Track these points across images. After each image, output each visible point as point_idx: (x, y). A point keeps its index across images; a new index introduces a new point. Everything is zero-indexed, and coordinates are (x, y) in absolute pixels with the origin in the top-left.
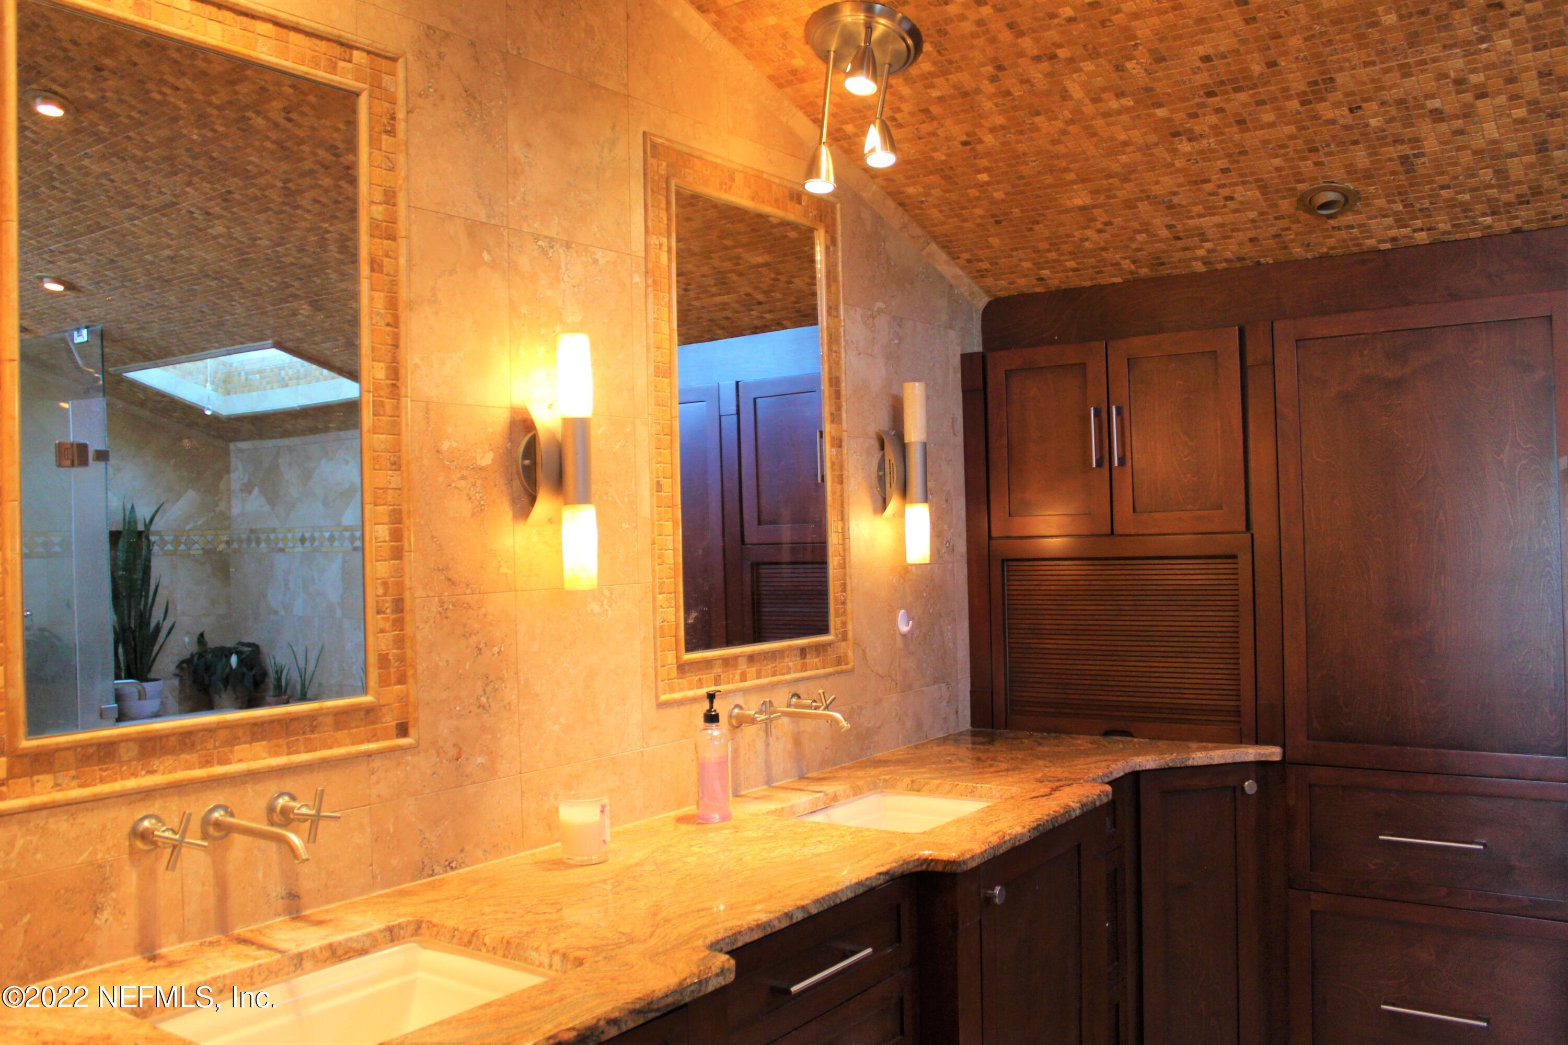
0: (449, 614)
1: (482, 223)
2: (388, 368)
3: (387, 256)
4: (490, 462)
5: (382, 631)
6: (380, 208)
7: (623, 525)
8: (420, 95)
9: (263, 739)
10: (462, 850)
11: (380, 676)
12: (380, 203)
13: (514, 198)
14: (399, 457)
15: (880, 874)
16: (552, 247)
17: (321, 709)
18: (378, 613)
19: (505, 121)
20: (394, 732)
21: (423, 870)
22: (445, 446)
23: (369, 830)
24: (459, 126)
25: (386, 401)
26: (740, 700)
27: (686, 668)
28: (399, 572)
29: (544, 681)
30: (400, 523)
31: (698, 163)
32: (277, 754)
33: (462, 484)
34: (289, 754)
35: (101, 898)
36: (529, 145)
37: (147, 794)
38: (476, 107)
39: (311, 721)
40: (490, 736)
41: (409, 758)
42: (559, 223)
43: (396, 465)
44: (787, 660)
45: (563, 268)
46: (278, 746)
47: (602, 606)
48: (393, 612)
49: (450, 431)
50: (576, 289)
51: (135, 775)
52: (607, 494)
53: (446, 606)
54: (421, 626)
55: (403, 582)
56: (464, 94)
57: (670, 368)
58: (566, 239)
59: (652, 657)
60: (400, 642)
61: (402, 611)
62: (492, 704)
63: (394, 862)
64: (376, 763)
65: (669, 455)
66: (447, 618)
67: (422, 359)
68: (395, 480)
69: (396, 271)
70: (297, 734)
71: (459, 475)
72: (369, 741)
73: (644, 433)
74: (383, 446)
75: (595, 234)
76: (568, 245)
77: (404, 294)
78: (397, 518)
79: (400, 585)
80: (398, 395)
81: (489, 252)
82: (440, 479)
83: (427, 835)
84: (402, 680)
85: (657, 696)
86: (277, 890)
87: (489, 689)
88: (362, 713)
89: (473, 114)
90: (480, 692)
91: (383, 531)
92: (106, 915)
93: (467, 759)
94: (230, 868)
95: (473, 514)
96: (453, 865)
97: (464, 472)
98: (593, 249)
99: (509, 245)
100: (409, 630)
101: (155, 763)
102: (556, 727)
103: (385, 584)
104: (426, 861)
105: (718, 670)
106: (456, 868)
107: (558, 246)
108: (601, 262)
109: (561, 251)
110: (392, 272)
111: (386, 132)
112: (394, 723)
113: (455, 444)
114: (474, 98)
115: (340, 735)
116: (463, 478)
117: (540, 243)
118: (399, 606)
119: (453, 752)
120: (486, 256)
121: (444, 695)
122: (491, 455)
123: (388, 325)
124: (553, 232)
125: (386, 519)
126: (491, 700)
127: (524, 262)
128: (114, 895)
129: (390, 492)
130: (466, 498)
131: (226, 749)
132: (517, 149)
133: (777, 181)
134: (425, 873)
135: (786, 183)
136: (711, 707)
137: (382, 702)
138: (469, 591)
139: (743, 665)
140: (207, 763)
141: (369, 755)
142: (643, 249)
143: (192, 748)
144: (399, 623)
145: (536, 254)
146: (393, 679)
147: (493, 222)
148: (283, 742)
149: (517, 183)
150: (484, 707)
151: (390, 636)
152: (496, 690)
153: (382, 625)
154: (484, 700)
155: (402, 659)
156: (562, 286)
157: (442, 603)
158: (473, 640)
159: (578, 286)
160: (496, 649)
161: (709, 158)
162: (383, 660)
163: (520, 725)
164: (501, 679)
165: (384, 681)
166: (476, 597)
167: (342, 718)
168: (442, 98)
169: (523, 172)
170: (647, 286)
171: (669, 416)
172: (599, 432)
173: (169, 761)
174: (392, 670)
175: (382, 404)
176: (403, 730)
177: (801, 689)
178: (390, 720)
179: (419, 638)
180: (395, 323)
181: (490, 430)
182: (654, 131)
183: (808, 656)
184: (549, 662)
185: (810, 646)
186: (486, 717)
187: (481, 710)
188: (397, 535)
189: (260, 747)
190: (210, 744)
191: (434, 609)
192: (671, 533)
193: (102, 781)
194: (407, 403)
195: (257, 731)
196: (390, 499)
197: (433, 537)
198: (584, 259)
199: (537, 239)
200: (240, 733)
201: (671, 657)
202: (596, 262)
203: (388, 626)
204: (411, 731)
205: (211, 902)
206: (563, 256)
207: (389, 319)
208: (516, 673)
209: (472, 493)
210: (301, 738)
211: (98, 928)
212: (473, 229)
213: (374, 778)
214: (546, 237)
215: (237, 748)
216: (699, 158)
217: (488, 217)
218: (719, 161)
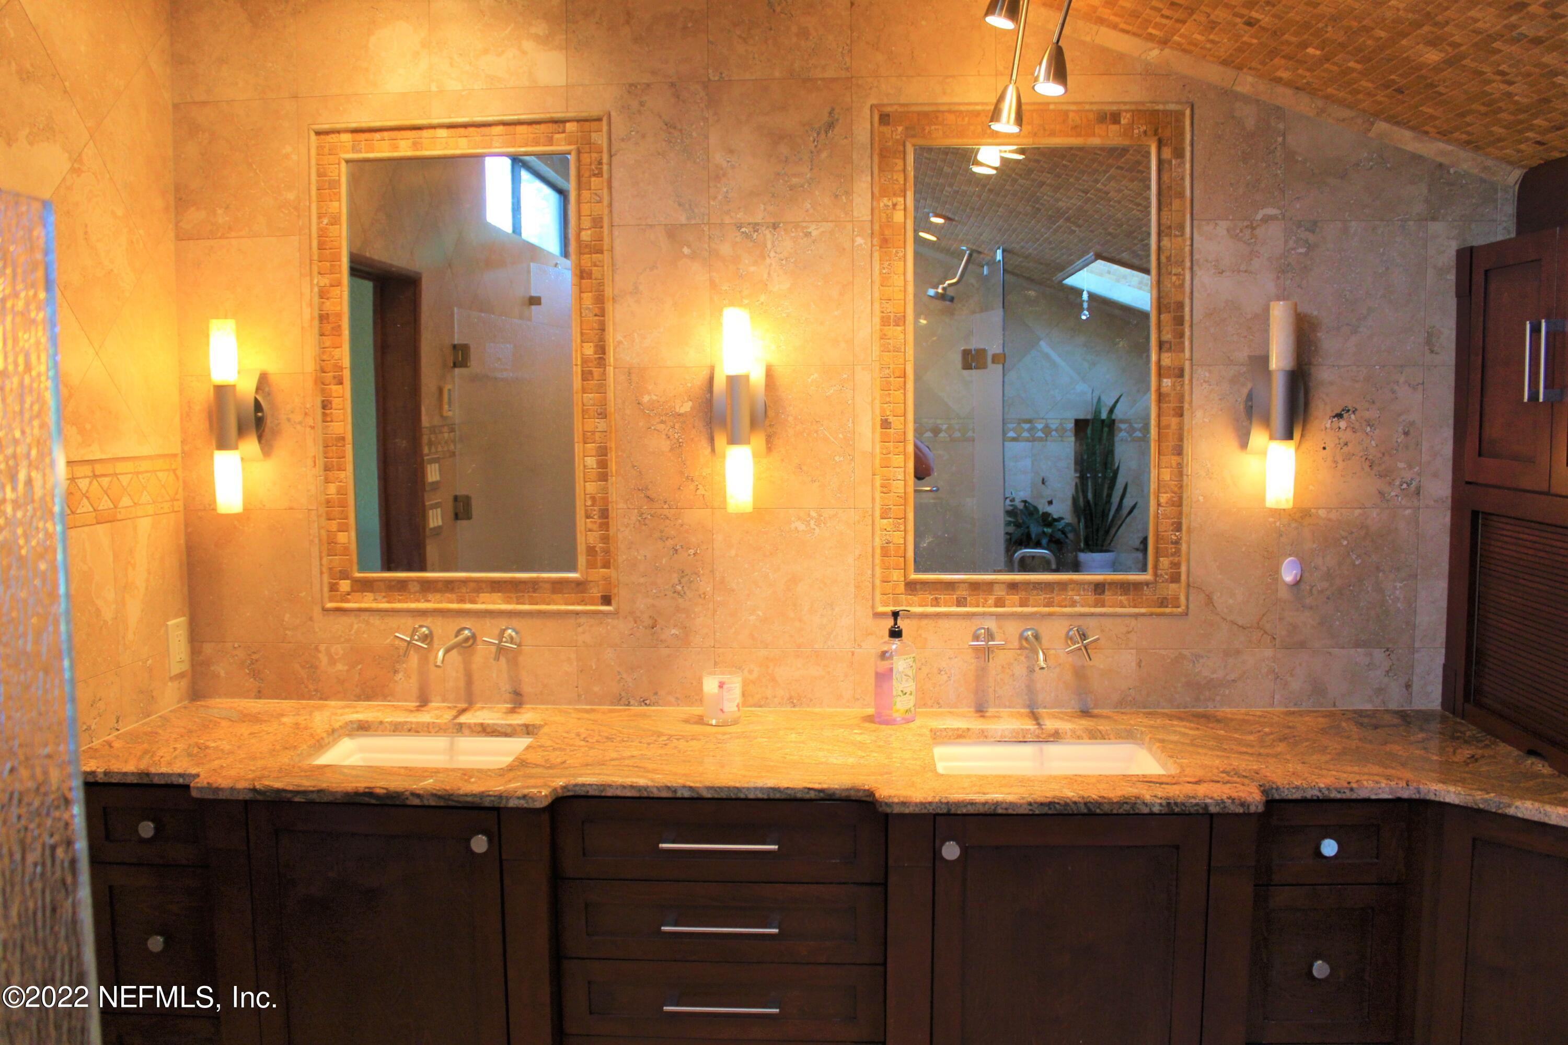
0: (647, 521)
1: (682, 225)
2: (596, 346)
3: (596, 266)
4: (688, 409)
5: (590, 530)
6: (589, 232)
7: (837, 458)
8: (623, 140)
9: (499, 592)
10: (656, 694)
11: (588, 561)
12: (590, 229)
13: (715, 198)
14: (606, 409)
15: (810, 789)
16: (757, 231)
17: (538, 578)
18: (588, 517)
19: (707, 137)
20: (600, 601)
21: (621, 700)
22: (646, 399)
23: (575, 664)
24: (659, 154)
25: (594, 370)
26: (991, 624)
27: (918, 587)
28: (605, 490)
29: (740, 580)
30: (606, 455)
31: (951, 118)
32: (508, 603)
33: (662, 426)
34: (518, 604)
35: (398, 666)
36: (731, 152)
37: (423, 613)
38: (676, 134)
39: (534, 585)
40: (684, 616)
41: (610, 620)
42: (765, 209)
43: (603, 415)
44: (1070, 593)
45: (769, 245)
46: (510, 598)
47: (808, 524)
48: (600, 517)
49: (650, 388)
50: (784, 262)
51: (418, 601)
52: (816, 432)
53: (644, 516)
54: (622, 529)
55: (607, 498)
56: (665, 127)
57: (904, 317)
58: (773, 221)
59: (870, 572)
60: (605, 539)
61: (607, 517)
62: (688, 592)
63: (596, 689)
64: (582, 620)
65: (902, 396)
66: (645, 525)
67: (625, 337)
68: (601, 425)
69: (603, 275)
70: (523, 592)
71: (658, 420)
72: (578, 604)
73: (866, 379)
74: (591, 402)
75: (807, 211)
76: (775, 226)
77: (608, 292)
78: (603, 452)
79: (605, 500)
80: (605, 365)
81: (689, 246)
82: (641, 424)
83: (624, 676)
84: (606, 565)
85: (873, 607)
86: (506, 687)
87: (684, 580)
88: (573, 585)
89: (673, 140)
90: (676, 581)
91: (591, 462)
92: (400, 675)
93: (662, 629)
94: (474, 667)
95: (672, 449)
96: (648, 702)
97: (664, 418)
98: (804, 224)
99: (710, 237)
100: (612, 532)
101: (430, 596)
102: (753, 618)
103: (593, 499)
104: (623, 694)
105: (962, 592)
106: (649, 705)
107: (764, 228)
108: (814, 233)
109: (767, 232)
110: (600, 277)
111: (595, 175)
112: (599, 595)
113: (654, 398)
114: (675, 128)
115: (555, 596)
116: (662, 422)
117: (743, 230)
118: (604, 514)
119: (649, 622)
120: (686, 250)
121: (642, 580)
122: (690, 403)
123: (596, 315)
124: (758, 218)
125: (594, 453)
126: (685, 588)
127: (726, 249)
128: (404, 665)
129: (597, 434)
130: (664, 437)
131: (475, 595)
132: (719, 158)
133: (1073, 108)
134: (621, 702)
135: (1087, 107)
136: (896, 624)
137: (589, 579)
138: (666, 506)
139: (1000, 592)
140: (461, 600)
141: (577, 613)
142: (869, 213)
143: (452, 590)
144: (605, 526)
145: (738, 239)
146: (599, 564)
147: (693, 222)
148: (513, 595)
149: (719, 185)
150: (679, 593)
151: (597, 534)
152: (691, 582)
153: (590, 526)
154: (679, 588)
155: (607, 551)
156: (768, 261)
157: (641, 514)
158: (670, 543)
159: (786, 259)
160: (692, 551)
161: (962, 108)
162: (591, 551)
163: (715, 611)
164: (697, 574)
165: (591, 565)
166: (673, 511)
167: (558, 586)
168: (643, 136)
169: (724, 175)
170: (872, 246)
171: (902, 361)
172: (810, 380)
173: (438, 596)
174: (599, 558)
175: (591, 373)
176: (607, 600)
177: (1091, 623)
178: (596, 593)
179: (620, 536)
180: (602, 313)
181: (689, 385)
182: (885, 101)
183: (1107, 593)
184: (746, 566)
185: (1112, 584)
186: (680, 600)
187: (675, 595)
188: (603, 464)
189: (497, 596)
190: (464, 590)
191: (634, 518)
192: (902, 465)
193: (400, 601)
194: (610, 370)
195: (496, 586)
196: (597, 439)
197: (634, 466)
198: (793, 235)
199: (739, 227)
200: (484, 586)
201: (897, 575)
202: (808, 235)
203: (595, 527)
204: (613, 601)
205: (462, 684)
206: (769, 236)
207: (597, 311)
208: (712, 571)
209: (670, 433)
210: (526, 595)
211: (396, 682)
212: (672, 232)
213: (580, 629)
214: (749, 224)
215: (481, 595)
216: (950, 112)
217: (688, 219)
218: (979, 108)
